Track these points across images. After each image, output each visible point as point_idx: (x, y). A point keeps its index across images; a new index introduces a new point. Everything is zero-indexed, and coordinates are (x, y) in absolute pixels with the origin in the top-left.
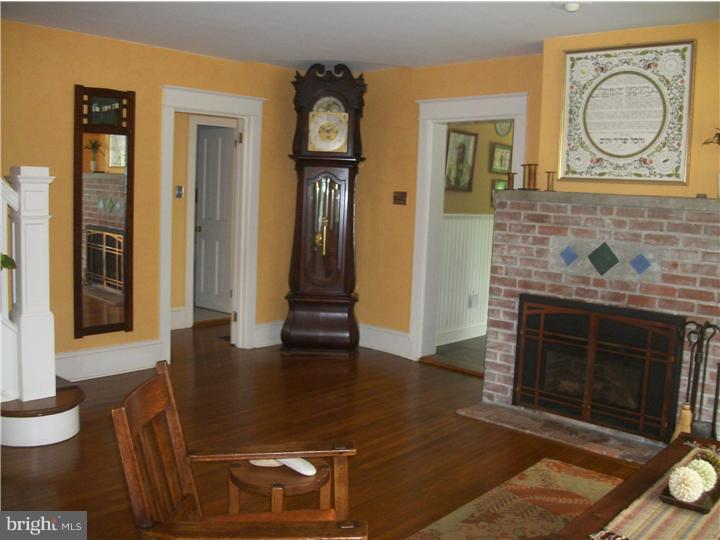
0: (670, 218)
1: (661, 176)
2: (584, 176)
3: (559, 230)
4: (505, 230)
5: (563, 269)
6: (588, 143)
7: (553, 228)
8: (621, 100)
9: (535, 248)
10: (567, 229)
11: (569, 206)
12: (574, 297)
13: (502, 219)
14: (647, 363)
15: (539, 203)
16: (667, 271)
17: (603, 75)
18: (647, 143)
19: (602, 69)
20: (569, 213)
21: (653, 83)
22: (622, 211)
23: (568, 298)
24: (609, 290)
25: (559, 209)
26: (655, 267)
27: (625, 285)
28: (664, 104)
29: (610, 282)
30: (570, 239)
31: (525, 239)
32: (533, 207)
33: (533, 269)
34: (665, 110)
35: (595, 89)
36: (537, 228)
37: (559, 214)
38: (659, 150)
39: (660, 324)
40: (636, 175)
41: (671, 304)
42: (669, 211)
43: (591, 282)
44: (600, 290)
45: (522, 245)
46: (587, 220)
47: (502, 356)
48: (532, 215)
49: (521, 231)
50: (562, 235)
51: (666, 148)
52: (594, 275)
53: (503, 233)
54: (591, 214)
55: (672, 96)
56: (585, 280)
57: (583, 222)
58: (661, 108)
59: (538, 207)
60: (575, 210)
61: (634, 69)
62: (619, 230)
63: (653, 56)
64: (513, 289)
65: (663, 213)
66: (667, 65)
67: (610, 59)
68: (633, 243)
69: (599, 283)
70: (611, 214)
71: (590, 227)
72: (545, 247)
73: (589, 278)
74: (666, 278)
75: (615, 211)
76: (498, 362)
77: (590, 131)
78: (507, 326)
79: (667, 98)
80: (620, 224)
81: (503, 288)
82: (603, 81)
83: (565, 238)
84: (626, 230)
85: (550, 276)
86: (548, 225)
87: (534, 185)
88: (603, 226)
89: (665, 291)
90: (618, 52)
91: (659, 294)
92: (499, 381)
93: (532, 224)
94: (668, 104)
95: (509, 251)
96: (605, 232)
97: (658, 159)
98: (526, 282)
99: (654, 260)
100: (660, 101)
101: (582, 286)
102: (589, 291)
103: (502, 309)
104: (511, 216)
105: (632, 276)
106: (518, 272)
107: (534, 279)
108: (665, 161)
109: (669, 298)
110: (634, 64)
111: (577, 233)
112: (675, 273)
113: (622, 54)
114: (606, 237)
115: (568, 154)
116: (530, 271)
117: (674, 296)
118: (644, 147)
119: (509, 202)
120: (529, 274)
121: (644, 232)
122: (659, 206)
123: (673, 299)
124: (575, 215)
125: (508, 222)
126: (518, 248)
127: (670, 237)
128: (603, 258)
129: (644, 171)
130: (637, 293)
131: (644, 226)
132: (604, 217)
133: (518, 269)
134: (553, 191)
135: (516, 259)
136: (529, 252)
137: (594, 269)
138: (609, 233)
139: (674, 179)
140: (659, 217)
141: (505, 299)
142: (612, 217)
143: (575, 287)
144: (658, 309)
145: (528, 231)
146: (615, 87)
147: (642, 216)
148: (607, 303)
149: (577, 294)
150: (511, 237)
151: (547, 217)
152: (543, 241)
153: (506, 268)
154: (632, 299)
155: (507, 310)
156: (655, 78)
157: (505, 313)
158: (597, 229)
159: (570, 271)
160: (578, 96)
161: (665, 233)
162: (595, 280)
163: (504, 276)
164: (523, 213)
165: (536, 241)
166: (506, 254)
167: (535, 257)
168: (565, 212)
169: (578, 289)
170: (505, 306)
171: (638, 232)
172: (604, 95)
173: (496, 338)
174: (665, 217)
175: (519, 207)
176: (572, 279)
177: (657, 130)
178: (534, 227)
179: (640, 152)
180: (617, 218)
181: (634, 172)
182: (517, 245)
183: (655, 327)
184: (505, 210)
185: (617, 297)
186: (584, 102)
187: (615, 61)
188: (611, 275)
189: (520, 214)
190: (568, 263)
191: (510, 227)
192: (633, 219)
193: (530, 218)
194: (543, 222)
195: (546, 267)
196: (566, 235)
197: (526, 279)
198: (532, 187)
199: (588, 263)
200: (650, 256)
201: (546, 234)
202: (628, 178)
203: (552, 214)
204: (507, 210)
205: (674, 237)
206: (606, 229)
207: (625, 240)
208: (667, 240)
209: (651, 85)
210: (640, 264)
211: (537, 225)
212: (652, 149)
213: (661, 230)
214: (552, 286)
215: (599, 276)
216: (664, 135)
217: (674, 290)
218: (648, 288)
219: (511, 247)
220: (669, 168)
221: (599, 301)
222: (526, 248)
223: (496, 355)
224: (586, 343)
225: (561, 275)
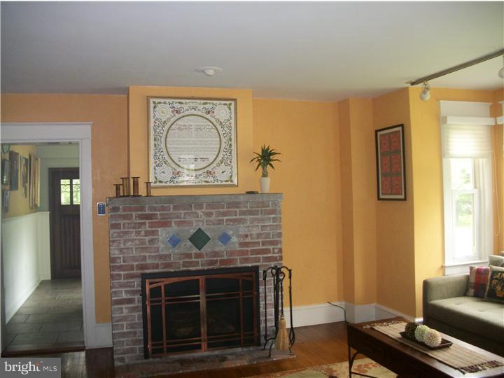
0: (240, 207)
1: (222, 181)
2: (168, 184)
3: (165, 224)
4: (120, 228)
5: (171, 251)
6: (170, 161)
7: (159, 222)
8: (191, 133)
9: (147, 238)
10: (171, 222)
11: (172, 206)
12: (182, 269)
13: (115, 220)
14: (241, 300)
15: (147, 206)
16: (242, 240)
17: (178, 116)
18: (211, 161)
19: (177, 112)
20: (171, 211)
21: (212, 123)
22: (210, 206)
23: (177, 270)
24: (206, 259)
25: (163, 209)
26: (234, 239)
27: (216, 254)
28: (220, 136)
29: (206, 253)
30: (174, 228)
31: (138, 233)
32: (142, 209)
33: (147, 254)
34: (221, 141)
35: (172, 124)
36: (147, 224)
37: (163, 212)
38: (219, 165)
39: (245, 274)
40: (206, 182)
41: (247, 260)
42: (239, 203)
43: (193, 256)
44: (200, 260)
45: (135, 237)
46: (185, 214)
47: (128, 325)
48: (142, 215)
49: (134, 228)
50: (168, 227)
51: (223, 164)
52: (195, 250)
53: (118, 231)
54: (188, 210)
55: (224, 132)
56: (189, 256)
57: (182, 216)
58: (218, 139)
59: (147, 209)
60: (175, 208)
61: (200, 113)
62: (208, 219)
63: (211, 106)
64: (132, 272)
65: (236, 204)
66: (220, 112)
67: (182, 106)
68: (218, 226)
69: (198, 256)
70: (202, 208)
71: (188, 219)
72: (155, 237)
73: (191, 254)
74: (242, 244)
75: (204, 206)
76: (125, 330)
77: (170, 153)
78: (130, 301)
79: (221, 133)
80: (209, 214)
81: (122, 273)
82: (178, 119)
83: (170, 228)
84: (213, 218)
85: (161, 257)
86: (157, 221)
87: (138, 192)
88: (198, 217)
89: (243, 253)
90: (187, 101)
91: (238, 256)
92: (127, 345)
93: (144, 221)
94: (222, 136)
95: (124, 245)
96: (199, 220)
97: (218, 171)
98: (142, 265)
99: (233, 235)
100: (217, 134)
101: (187, 260)
102: (192, 262)
103: (123, 290)
104: (124, 217)
105: (220, 248)
106: (134, 259)
107: (149, 261)
108: (223, 172)
109: (245, 257)
110: (199, 110)
111: (179, 224)
112: (247, 241)
113: (191, 103)
114: (200, 224)
115: (155, 169)
116: (145, 256)
117: (248, 255)
118: (209, 163)
119: (121, 207)
120: (144, 258)
121: (225, 218)
122: (234, 200)
123: (247, 257)
124: (176, 212)
125: (122, 222)
126: (133, 240)
127: (241, 219)
128: (199, 239)
129: (210, 179)
130: (225, 258)
131: (225, 214)
132: (197, 211)
133: (134, 257)
134: (151, 196)
135: (132, 248)
136: (143, 242)
137: (194, 247)
138: (202, 221)
139: (229, 183)
140: (233, 207)
141: (126, 281)
142: (203, 210)
143: (181, 262)
144: (239, 265)
145: (139, 227)
146: (186, 124)
147: (224, 208)
148: (206, 268)
149: (184, 266)
150: (126, 233)
151: (154, 214)
152: (153, 233)
153: (124, 257)
154: (222, 262)
155: (129, 289)
156: (213, 120)
157: (127, 292)
158: (193, 219)
159: (176, 251)
160: (160, 128)
161: (238, 217)
162: (195, 254)
163: (122, 263)
164: (134, 214)
165: (147, 233)
166: (122, 246)
167: (148, 245)
168: (170, 210)
169: (184, 262)
170: (126, 287)
171: (221, 218)
172: (179, 129)
173: (122, 313)
174: (237, 207)
175: (131, 210)
176: (178, 256)
177: (217, 153)
178: (144, 223)
179: (207, 167)
180: (207, 211)
181: (204, 179)
182: (130, 238)
183: (243, 276)
184: (119, 213)
185: (212, 263)
186: (165, 133)
187: (186, 107)
188: (207, 249)
189: (132, 215)
190: (174, 246)
191: (124, 225)
192: (216, 210)
193: (141, 217)
194: (152, 219)
195: (158, 251)
196: (171, 226)
197: (143, 263)
198: (136, 194)
199: (189, 243)
200: (230, 233)
201: (155, 227)
202: (200, 184)
203: (158, 213)
204: (121, 212)
205: (244, 219)
206: (199, 219)
207: (214, 224)
208: (239, 221)
209: (211, 124)
210: (225, 238)
211: (147, 221)
212: (214, 165)
213: (236, 216)
214: (163, 264)
215: (198, 251)
216: (221, 156)
217: (247, 251)
218: (232, 253)
219: (126, 241)
220: (226, 177)
221: (200, 268)
222: (139, 240)
223: (122, 325)
224: (198, 298)
225: (170, 255)
